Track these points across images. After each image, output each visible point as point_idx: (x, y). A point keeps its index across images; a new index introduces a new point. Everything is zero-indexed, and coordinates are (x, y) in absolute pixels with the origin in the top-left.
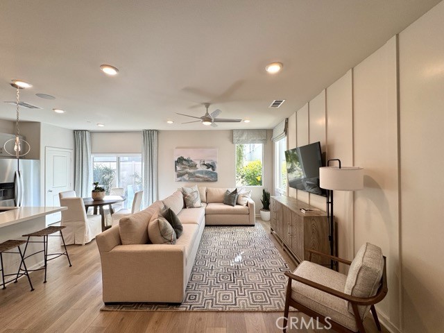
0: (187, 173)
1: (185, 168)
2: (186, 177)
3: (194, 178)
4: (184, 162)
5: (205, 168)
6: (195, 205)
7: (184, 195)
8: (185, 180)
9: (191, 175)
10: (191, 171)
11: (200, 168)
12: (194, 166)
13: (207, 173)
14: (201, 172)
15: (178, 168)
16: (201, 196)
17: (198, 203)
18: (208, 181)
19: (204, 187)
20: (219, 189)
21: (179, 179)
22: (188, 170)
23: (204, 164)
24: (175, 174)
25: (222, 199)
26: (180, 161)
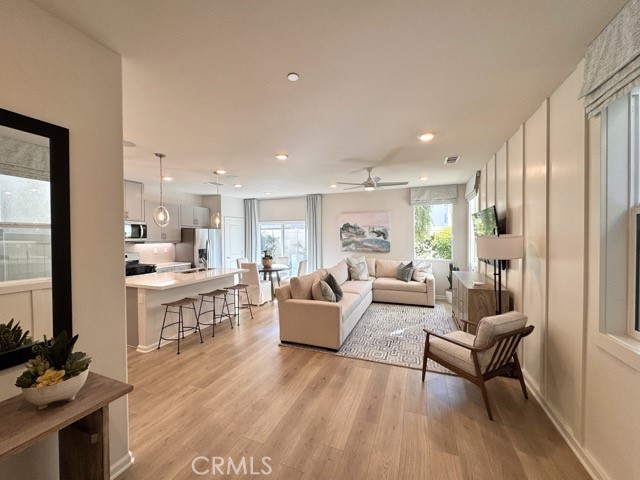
0: (354, 242)
1: (351, 236)
2: (352, 246)
3: (361, 248)
4: (350, 230)
5: (374, 236)
6: (361, 278)
7: (349, 266)
8: (351, 250)
9: (358, 244)
10: (358, 239)
11: (369, 236)
12: (362, 234)
13: (377, 242)
14: (371, 241)
15: (344, 237)
16: (369, 268)
17: (364, 276)
18: (378, 251)
19: (373, 259)
20: (391, 262)
21: (345, 248)
22: (355, 239)
23: (374, 232)
24: (340, 243)
25: (395, 273)
26: (346, 227)
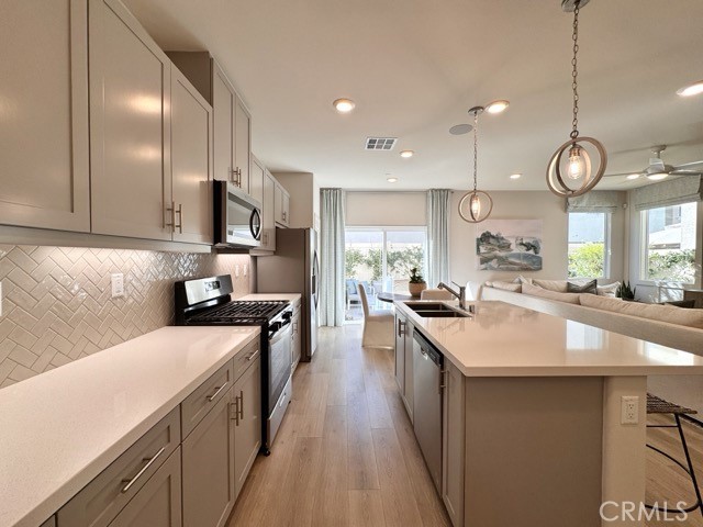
0: (496, 257)
1: (493, 250)
2: (494, 263)
3: (506, 265)
4: (492, 241)
5: (522, 250)
8: (492, 268)
9: (501, 260)
10: (502, 254)
11: (516, 249)
12: (508, 246)
13: (526, 257)
14: (518, 256)
15: (482, 250)
18: (526, 270)
21: (483, 266)
22: (497, 253)
23: (522, 244)
24: (477, 259)
26: (486, 238)
